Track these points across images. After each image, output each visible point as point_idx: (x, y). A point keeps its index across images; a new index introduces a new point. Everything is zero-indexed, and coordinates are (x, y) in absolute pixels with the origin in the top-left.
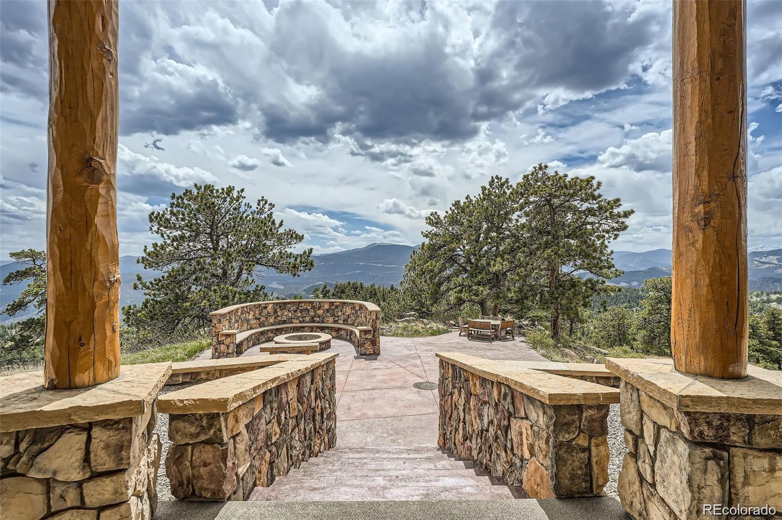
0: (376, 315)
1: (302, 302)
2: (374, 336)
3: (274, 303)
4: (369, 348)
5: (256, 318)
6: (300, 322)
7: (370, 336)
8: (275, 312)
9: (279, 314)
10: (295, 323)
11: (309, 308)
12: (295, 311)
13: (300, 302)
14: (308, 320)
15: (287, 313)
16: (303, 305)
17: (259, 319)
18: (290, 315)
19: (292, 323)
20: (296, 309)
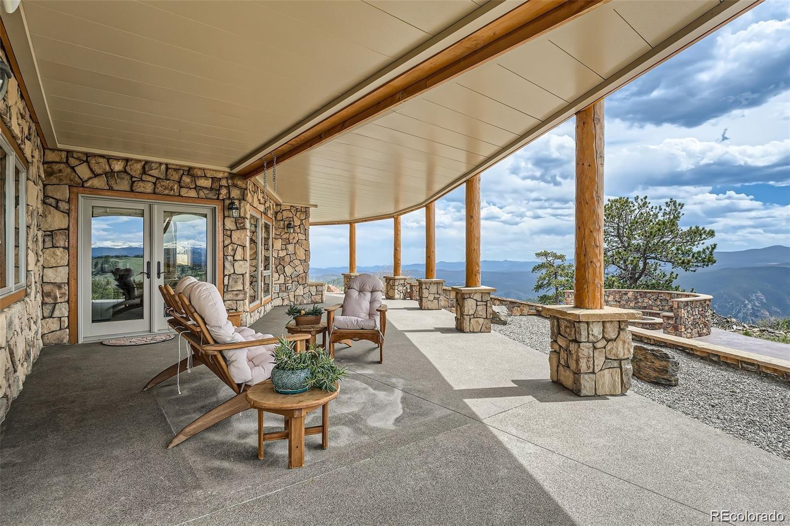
0: (678, 304)
1: (661, 293)
2: (676, 322)
3: (634, 291)
4: (671, 332)
5: (616, 301)
6: (660, 310)
7: (671, 322)
8: (636, 298)
9: (640, 300)
10: (655, 310)
11: (668, 298)
12: (656, 300)
13: (659, 293)
14: (667, 309)
15: (647, 301)
16: (662, 295)
17: (619, 302)
18: (650, 302)
19: (652, 309)
20: (656, 298)
